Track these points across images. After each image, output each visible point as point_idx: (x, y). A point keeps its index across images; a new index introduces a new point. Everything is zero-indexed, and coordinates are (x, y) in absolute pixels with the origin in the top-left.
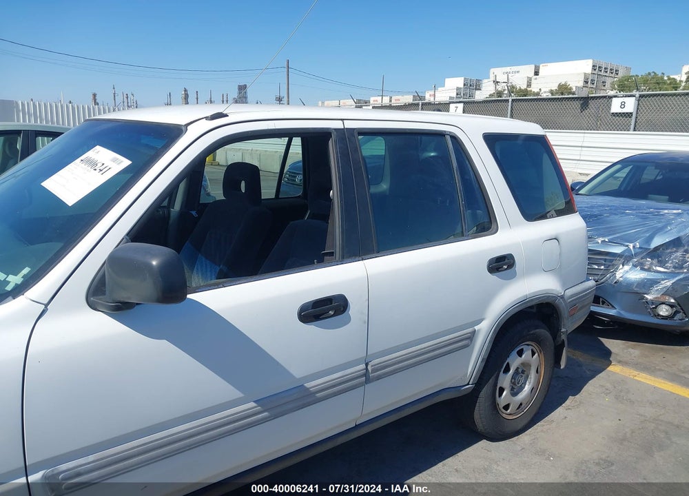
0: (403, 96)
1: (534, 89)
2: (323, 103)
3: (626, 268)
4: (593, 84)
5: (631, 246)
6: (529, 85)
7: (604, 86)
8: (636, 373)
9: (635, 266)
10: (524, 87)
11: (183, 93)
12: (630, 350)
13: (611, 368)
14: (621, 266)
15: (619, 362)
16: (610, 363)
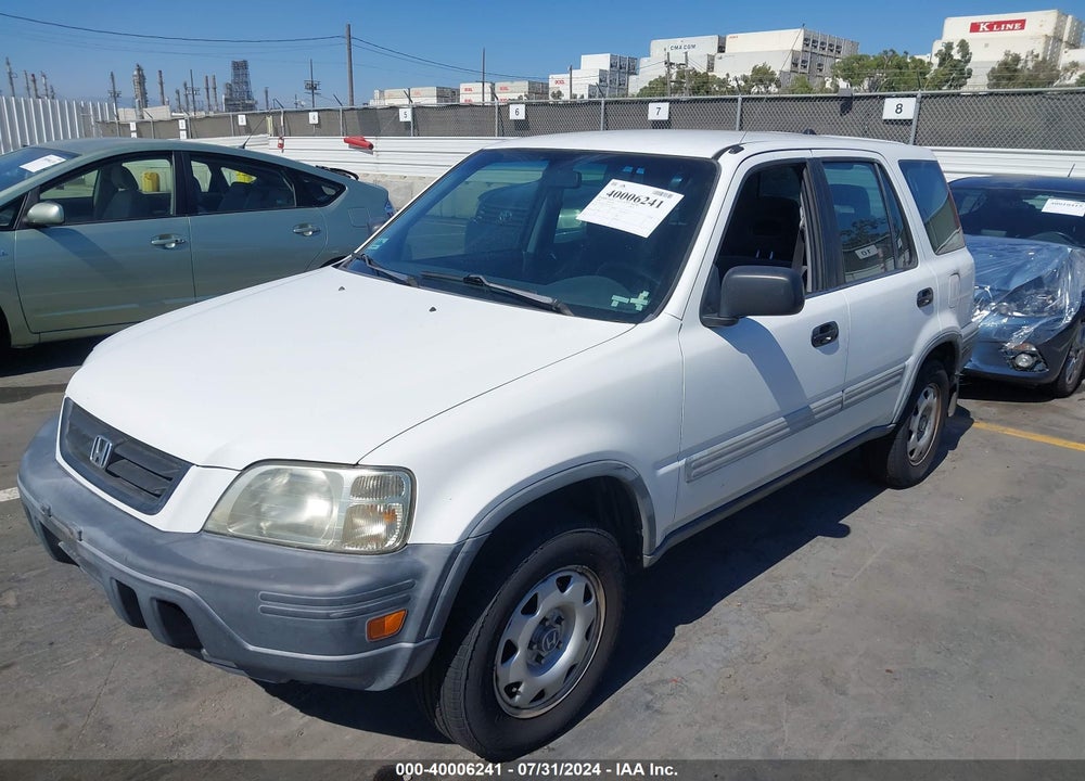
0: (512, 82)
1: (719, 73)
2: (382, 92)
3: (986, 313)
4: (805, 67)
5: (988, 288)
6: (711, 67)
7: (821, 70)
8: (1002, 428)
9: (994, 311)
10: (702, 69)
11: (135, 73)
12: (986, 408)
13: (974, 425)
14: (978, 312)
15: (981, 419)
16: (972, 421)
